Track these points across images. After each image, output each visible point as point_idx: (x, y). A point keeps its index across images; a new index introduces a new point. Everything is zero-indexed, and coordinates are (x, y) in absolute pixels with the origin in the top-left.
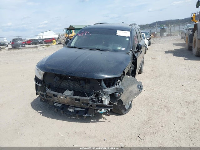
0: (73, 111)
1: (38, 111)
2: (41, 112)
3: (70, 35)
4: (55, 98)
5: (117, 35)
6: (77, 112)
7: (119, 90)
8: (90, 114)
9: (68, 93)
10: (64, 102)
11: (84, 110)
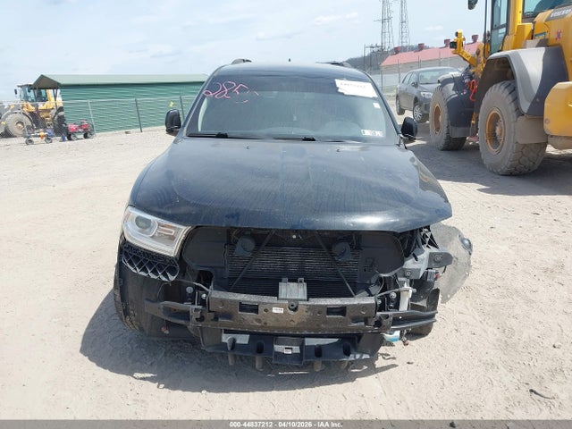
0: (296, 350)
1: (140, 375)
2: (150, 375)
3: (41, 106)
4: (249, 316)
5: (343, 94)
6: (318, 351)
7: (439, 259)
8: (362, 353)
9: (294, 291)
10: (285, 325)
11: (336, 340)
